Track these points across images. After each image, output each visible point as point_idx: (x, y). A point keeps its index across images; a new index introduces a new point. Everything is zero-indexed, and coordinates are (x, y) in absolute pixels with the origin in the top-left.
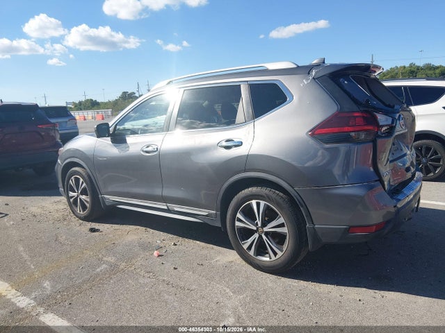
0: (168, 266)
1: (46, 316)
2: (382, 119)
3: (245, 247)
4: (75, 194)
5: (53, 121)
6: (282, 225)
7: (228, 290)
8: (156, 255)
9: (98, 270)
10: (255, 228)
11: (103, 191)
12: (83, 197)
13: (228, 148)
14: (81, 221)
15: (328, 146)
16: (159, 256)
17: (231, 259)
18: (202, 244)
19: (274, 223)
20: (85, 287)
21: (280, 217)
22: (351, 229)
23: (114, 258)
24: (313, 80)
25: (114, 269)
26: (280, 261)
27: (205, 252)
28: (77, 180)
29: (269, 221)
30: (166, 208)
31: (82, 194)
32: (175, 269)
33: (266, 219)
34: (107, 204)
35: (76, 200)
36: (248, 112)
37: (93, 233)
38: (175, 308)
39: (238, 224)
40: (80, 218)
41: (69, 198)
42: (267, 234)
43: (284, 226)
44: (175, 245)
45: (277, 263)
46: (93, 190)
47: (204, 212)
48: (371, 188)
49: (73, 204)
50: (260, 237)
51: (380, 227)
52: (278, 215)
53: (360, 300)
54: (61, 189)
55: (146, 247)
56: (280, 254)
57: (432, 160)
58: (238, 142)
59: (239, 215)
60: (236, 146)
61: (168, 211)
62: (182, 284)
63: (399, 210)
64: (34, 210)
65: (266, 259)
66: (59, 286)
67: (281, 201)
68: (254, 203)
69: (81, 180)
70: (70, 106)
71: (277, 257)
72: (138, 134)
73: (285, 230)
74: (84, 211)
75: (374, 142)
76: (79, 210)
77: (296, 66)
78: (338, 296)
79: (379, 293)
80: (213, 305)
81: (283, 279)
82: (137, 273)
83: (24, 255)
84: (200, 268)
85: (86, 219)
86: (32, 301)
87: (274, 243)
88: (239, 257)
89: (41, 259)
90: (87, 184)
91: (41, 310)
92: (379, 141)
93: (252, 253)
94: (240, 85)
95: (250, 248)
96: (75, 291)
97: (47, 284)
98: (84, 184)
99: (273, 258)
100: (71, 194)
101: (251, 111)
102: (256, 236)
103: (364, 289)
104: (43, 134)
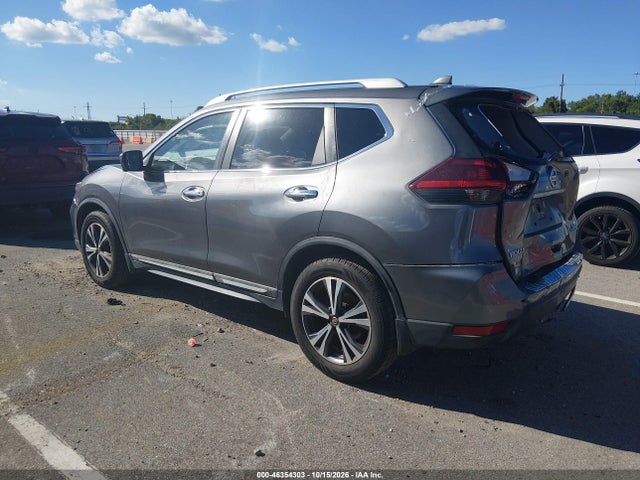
0: (205, 361)
1: (19, 417)
2: (515, 172)
3: (313, 342)
4: (94, 249)
5: (84, 142)
6: (363, 316)
7: (278, 402)
8: (191, 344)
9: (106, 359)
10: (327, 317)
11: (130, 247)
12: (105, 254)
13: (299, 199)
14: (100, 288)
15: (433, 206)
16: (195, 345)
17: (294, 358)
18: (260, 333)
19: (354, 312)
20: (83, 380)
21: (361, 304)
22: (455, 328)
23: (132, 343)
24: (423, 109)
25: (128, 359)
26: (357, 366)
27: (261, 345)
28: (97, 229)
29: (348, 308)
30: (211, 278)
31: (103, 249)
32: (213, 365)
33: (344, 304)
34: (135, 266)
35: (94, 258)
36: (330, 149)
37: (112, 307)
38: (199, 421)
39: (305, 308)
40: (99, 284)
41: (86, 254)
42: (343, 326)
43: (366, 317)
44: (221, 331)
45: (353, 368)
46: (117, 245)
47: (261, 289)
48: (488, 271)
49: (91, 262)
50: (334, 329)
51: (500, 328)
52: (359, 300)
53: (461, 431)
54: (77, 241)
55: (180, 332)
56: (358, 356)
57: (616, 237)
58: (313, 191)
59: (307, 297)
60: (309, 197)
61: (215, 283)
62: (217, 388)
63: (529, 307)
64: (39, 267)
65: (339, 361)
66: (47, 377)
67: (364, 280)
68: (328, 280)
69: (102, 230)
70: (124, 122)
71: (355, 360)
72: (183, 169)
73: (366, 322)
74: (104, 273)
75: (500, 205)
76: (97, 271)
77: (402, 86)
78: (432, 422)
79: (491, 424)
80: (252, 422)
81: (360, 392)
82: (158, 367)
83: (10, 329)
84: (249, 367)
85: (107, 285)
86: (5, 396)
87: (351, 340)
88: (303, 355)
89: (32, 337)
90: (109, 236)
91: (14, 409)
92: (508, 204)
93: (321, 351)
94: (323, 109)
95: (318, 344)
96: (68, 385)
97: (31, 374)
98: (106, 236)
99: (349, 361)
100: (89, 248)
101: (334, 147)
102: (329, 327)
103: (472, 416)
104: (65, 160)
